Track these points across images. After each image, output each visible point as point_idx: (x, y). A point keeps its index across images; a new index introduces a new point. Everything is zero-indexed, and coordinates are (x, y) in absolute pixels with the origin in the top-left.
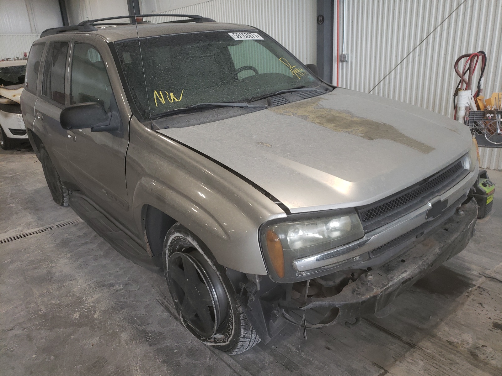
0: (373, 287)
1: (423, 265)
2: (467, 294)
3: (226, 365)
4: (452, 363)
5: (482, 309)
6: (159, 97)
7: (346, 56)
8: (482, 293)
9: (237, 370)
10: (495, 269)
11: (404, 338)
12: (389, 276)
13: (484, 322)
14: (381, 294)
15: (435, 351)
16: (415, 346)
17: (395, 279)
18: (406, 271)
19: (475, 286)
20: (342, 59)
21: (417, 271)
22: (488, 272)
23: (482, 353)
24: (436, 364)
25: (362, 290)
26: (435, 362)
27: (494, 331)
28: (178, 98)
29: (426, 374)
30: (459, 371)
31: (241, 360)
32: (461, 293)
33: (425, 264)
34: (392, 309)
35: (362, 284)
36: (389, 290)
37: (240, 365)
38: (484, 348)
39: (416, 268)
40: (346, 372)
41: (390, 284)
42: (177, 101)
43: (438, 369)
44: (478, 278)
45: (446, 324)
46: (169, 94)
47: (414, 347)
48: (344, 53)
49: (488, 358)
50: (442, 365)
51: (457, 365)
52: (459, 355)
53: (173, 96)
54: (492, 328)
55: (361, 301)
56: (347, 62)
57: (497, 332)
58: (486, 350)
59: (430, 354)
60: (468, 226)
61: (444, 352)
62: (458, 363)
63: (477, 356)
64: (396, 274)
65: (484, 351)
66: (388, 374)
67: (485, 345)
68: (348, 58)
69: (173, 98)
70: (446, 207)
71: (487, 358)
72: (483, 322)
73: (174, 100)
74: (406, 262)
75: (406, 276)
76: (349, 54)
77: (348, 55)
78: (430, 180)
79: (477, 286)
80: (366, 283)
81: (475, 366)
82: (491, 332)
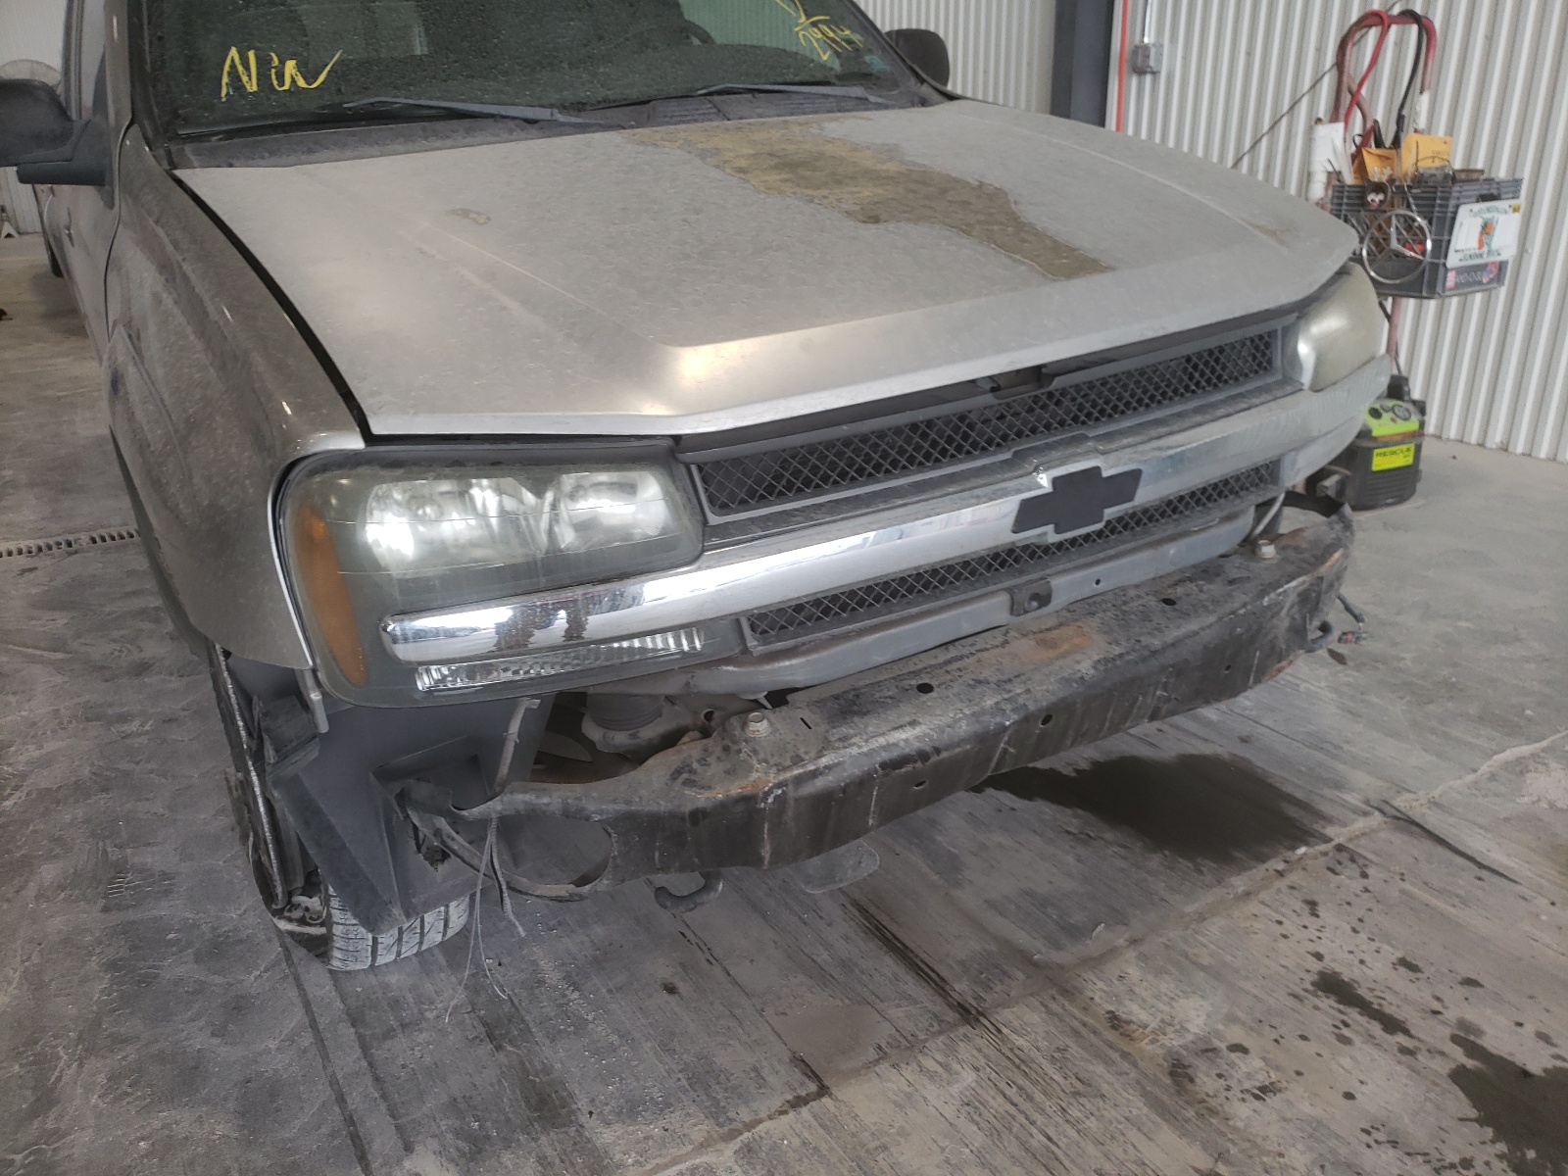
0: (755, 762)
1: (998, 709)
2: (1281, 866)
3: (297, 1001)
4: (1085, 1088)
5: (1308, 920)
6: (240, 68)
7: (1153, 52)
8: (1338, 868)
9: (323, 1022)
10: (1436, 793)
11: (957, 987)
12: (836, 734)
13: (1290, 966)
14: (780, 792)
15: (1043, 1044)
16: (982, 1019)
17: (854, 744)
18: (913, 723)
19: (1328, 840)
20: (1140, 64)
21: (964, 728)
22: (1401, 802)
23: (1215, 1072)
24: (1021, 1088)
25: (715, 769)
26: (1021, 1081)
27: (1306, 1001)
28: (310, 77)
29: (962, 1118)
30: (1092, 1124)
31: (359, 989)
32: (1262, 859)
33: (1008, 707)
34: (863, 865)
35: (726, 749)
36: (820, 783)
37: (342, 1006)
38: (1234, 1056)
39: (961, 719)
40: (680, 1076)
41: (824, 761)
42: (306, 86)
43: (1016, 1105)
44: (1353, 816)
45: (1143, 958)
46: (282, 63)
47: (978, 1020)
48: (1146, 40)
49: (1229, 1094)
50: (1039, 1096)
51: (1099, 1099)
52: (1125, 1066)
53: (294, 71)
54: (1306, 990)
55: (688, 808)
56: (1154, 73)
57: (1316, 1008)
58: (1237, 1061)
59: (1017, 1052)
60: (1266, 599)
61: (1075, 1049)
62: (1103, 1096)
63: (1192, 1080)
64: (871, 729)
65: (1226, 1067)
66: (825, 1100)
67: (1246, 1044)
68: (1159, 60)
69: (293, 78)
70: (1131, 499)
71: (1225, 1093)
72: (1283, 966)
73: (294, 81)
74: (933, 694)
75: (906, 741)
76: (1162, 46)
77: (1159, 46)
78: (1058, 383)
79: (1333, 843)
80: (736, 747)
81: (1162, 1116)
82: (1292, 1002)
